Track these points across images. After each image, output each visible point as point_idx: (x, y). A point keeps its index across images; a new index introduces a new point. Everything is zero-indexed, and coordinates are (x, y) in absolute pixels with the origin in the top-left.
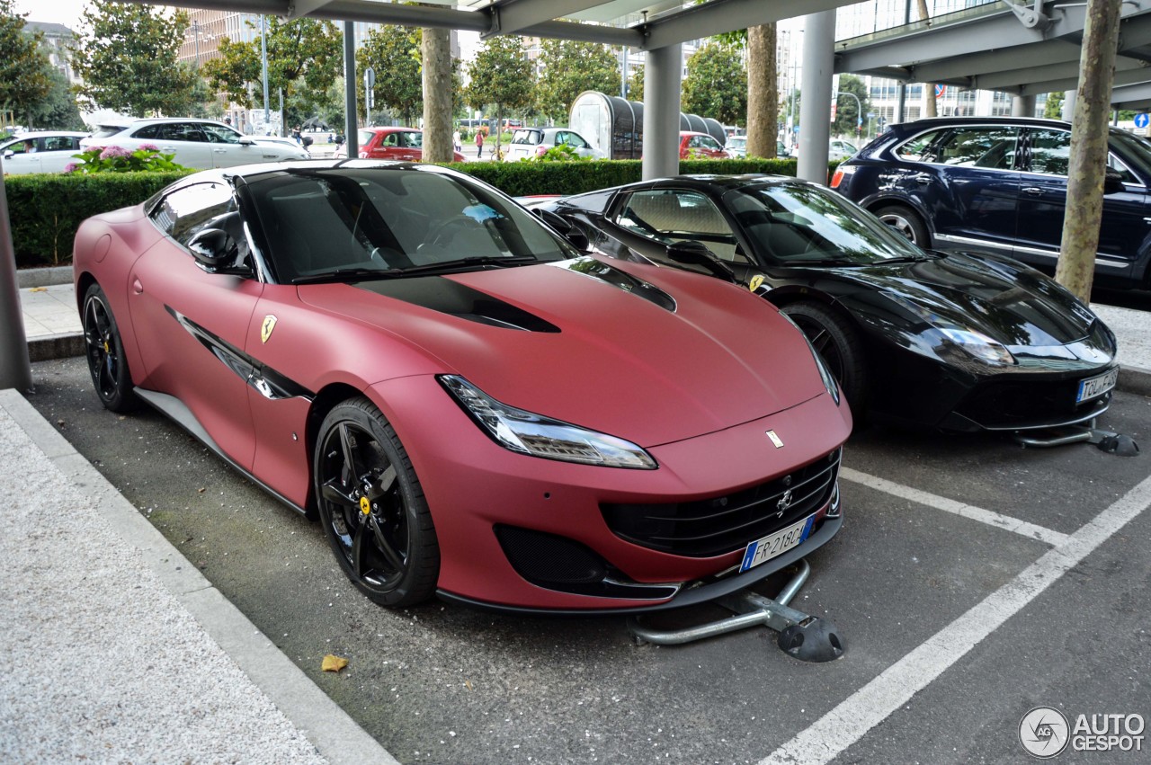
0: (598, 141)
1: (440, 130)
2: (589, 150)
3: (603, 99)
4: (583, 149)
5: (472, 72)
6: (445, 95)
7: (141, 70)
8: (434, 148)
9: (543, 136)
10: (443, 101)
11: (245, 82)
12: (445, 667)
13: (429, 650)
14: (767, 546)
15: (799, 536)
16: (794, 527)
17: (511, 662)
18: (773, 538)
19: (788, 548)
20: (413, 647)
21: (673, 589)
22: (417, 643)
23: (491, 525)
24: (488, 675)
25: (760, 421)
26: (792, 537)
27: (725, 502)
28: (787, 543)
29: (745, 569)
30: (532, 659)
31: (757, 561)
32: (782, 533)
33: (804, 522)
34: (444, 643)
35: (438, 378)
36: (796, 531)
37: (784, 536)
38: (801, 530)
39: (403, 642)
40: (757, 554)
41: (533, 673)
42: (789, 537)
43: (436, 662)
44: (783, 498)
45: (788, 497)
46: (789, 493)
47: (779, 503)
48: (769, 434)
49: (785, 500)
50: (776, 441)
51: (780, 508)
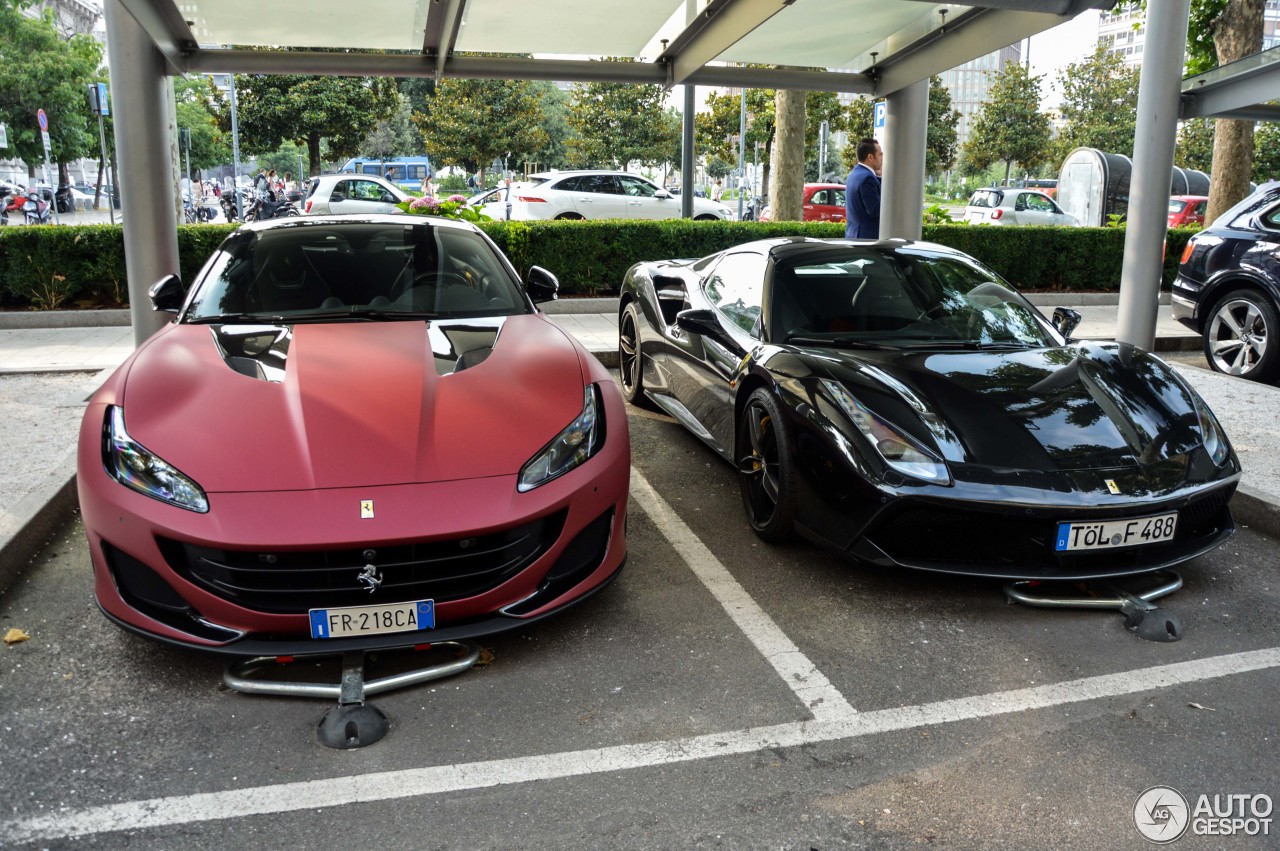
0: (1088, 206)
1: (787, 187)
2: (1059, 216)
3: (1098, 157)
4: (1052, 214)
5: (978, 126)
6: (794, 150)
7: (627, 125)
8: (780, 206)
9: (1002, 197)
10: (792, 156)
11: (728, 135)
12: (79, 660)
13: (93, 645)
14: (347, 619)
15: (412, 620)
16: (393, 608)
17: (124, 671)
18: (354, 612)
19: (394, 629)
20: (87, 640)
21: (237, 635)
22: (96, 638)
23: (99, 540)
24: (94, 674)
25: (366, 489)
26: (394, 618)
27: (272, 559)
28: (388, 623)
29: (320, 636)
30: (140, 672)
31: (337, 632)
32: (370, 610)
33: (412, 606)
34: (111, 644)
35: (110, 408)
36: (399, 614)
37: (376, 614)
38: (411, 613)
39: (88, 635)
40: (332, 624)
41: (121, 682)
42: (387, 617)
43: (80, 656)
44: (364, 572)
45: (374, 573)
46: (374, 569)
47: (361, 577)
48: (364, 503)
49: (369, 575)
50: (367, 511)
51: (366, 583)
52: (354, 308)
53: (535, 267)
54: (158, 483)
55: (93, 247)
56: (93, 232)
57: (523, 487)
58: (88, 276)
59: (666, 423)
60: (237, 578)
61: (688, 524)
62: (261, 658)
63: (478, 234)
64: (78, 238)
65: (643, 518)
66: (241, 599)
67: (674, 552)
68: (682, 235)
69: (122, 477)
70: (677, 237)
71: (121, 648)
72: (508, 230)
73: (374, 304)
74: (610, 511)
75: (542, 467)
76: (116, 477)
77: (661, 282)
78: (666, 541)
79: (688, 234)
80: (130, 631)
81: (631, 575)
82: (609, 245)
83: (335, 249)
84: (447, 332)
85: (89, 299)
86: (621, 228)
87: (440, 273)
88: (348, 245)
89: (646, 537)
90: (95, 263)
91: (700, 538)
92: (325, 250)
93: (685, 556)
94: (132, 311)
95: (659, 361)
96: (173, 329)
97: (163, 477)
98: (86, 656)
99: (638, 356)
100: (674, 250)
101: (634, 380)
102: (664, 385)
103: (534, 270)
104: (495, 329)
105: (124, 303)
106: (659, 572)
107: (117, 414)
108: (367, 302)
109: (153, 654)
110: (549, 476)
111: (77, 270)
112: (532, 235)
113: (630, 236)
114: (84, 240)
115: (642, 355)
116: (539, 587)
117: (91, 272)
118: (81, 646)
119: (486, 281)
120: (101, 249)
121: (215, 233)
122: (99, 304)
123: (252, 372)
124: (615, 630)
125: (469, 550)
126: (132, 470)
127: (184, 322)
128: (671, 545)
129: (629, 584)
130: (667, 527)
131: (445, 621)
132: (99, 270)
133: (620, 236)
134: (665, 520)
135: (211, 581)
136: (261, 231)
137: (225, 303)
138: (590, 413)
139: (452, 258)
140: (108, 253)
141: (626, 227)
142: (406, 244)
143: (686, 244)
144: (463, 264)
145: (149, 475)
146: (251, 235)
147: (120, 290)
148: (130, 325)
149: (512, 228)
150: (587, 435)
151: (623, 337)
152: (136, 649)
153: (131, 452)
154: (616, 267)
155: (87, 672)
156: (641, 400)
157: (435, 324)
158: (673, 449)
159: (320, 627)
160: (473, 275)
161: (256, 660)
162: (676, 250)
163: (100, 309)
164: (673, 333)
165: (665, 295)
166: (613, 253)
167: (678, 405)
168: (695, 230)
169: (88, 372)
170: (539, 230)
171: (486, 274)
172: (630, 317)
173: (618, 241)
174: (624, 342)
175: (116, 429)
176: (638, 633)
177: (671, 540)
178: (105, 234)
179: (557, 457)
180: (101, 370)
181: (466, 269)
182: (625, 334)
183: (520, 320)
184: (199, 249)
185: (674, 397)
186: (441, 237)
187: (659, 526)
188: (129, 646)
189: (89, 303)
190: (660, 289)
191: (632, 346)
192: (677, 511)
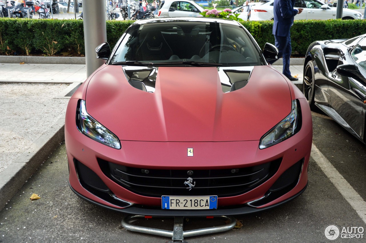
12: (60, 210)
13: (66, 204)
14: (178, 201)
15: (207, 204)
16: (199, 198)
17: (79, 216)
18: (182, 199)
19: (199, 208)
20: (64, 201)
21: (129, 204)
22: (68, 200)
23: (73, 158)
24: (66, 217)
25: (190, 143)
26: (199, 203)
27: (147, 172)
28: (196, 205)
29: (165, 208)
30: (85, 217)
31: (173, 207)
32: (189, 198)
33: (208, 198)
34: (74, 203)
35: (80, 101)
36: (201, 201)
37: (191, 200)
38: (207, 201)
39: (64, 199)
40: (171, 203)
41: (78, 221)
42: (196, 202)
43: (61, 208)
44: (187, 180)
45: (192, 182)
46: (192, 179)
47: (186, 183)
48: (189, 150)
49: (189, 182)
50: (190, 153)
51: (188, 186)
52: (184, 60)
53: (267, 43)
54: (98, 134)
55: (69, 29)
56: (69, 23)
57: (262, 147)
58: (67, 42)
59: (325, 119)
60: (131, 179)
61: (337, 169)
62: (138, 216)
63: (241, 27)
64: (63, 25)
65: (315, 164)
66: (132, 188)
67: (330, 182)
68: (336, 27)
69: (84, 131)
70: (334, 28)
71: (78, 206)
72: (251, 25)
73: (193, 59)
74: (301, 161)
75: (270, 138)
76: (81, 130)
77: (327, 51)
78: (326, 177)
79: (339, 27)
80: (82, 198)
81: (308, 192)
82: (299, 32)
83: (176, 33)
84: (227, 73)
85: (67, 52)
86: (306, 24)
87: (222, 45)
88: (182, 31)
89: (316, 174)
90: (70, 36)
91: (344, 177)
92: (170, 33)
93: (336, 185)
94: (86, 58)
95: (324, 89)
96: (105, 67)
97: (100, 131)
98: (63, 208)
99: (313, 87)
100: (331, 35)
101: (310, 98)
102: (326, 101)
103: (267, 45)
104: (249, 72)
105: (83, 54)
106: (322, 191)
107: (83, 104)
108: (190, 58)
109: (91, 209)
110: (274, 142)
111: (62, 39)
112: (262, 28)
113: (310, 28)
114: (66, 26)
115: (315, 86)
116: (266, 194)
117: (68, 40)
118: (61, 204)
119: (243, 49)
120: (73, 30)
121: (121, 25)
122: (71, 54)
123: (141, 88)
124: (301, 218)
125: (236, 174)
126: (88, 128)
127: (110, 64)
128: (328, 179)
129: (308, 196)
130: (326, 170)
131: (221, 206)
132: (71, 39)
133: (305, 28)
134: (325, 166)
135: (119, 179)
136: (143, 24)
137: (127, 56)
138: (295, 113)
139: (228, 38)
140: (75, 32)
141: (308, 24)
142: (206, 31)
143: (338, 32)
144: (232, 41)
145: (94, 130)
146: (138, 26)
147: (80, 48)
148: (85, 64)
149: (253, 25)
150: (292, 124)
151: (305, 77)
152: (84, 207)
153: (88, 120)
154: (302, 43)
155: (63, 215)
156: (314, 108)
157: (221, 69)
158: (328, 132)
159: (166, 204)
160: (237, 46)
161: (136, 216)
162: (333, 35)
163: (71, 56)
164: (333, 76)
165: (329, 57)
166: (301, 36)
167: (332, 111)
168: (344, 24)
169: (66, 83)
170: (265, 25)
171: (243, 46)
172: (310, 68)
173: (304, 30)
174: (305, 79)
175: (82, 110)
176: (312, 221)
177: (329, 176)
178: (74, 23)
179: (278, 133)
180: (72, 83)
181: (234, 44)
182: (306, 76)
183: (260, 68)
184: (114, 31)
185: (331, 107)
186: (222, 28)
187: (322, 169)
188: (81, 205)
189: (67, 54)
190: (327, 54)
191: (310, 81)
192: (331, 163)
